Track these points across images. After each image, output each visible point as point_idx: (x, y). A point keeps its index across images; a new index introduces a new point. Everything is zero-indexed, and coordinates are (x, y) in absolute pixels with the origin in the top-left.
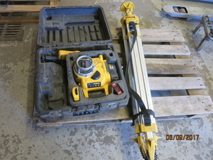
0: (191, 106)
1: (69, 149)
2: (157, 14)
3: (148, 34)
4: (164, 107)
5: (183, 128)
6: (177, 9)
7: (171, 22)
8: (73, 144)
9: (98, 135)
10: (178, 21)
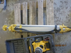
0: (51, 8)
1: (61, 51)
2: (4, 11)
3: (17, 19)
4: (51, 19)
5: (56, 11)
6: (2, 2)
7: (9, 6)
8: (60, 50)
9: (57, 42)
10: (8, 2)
